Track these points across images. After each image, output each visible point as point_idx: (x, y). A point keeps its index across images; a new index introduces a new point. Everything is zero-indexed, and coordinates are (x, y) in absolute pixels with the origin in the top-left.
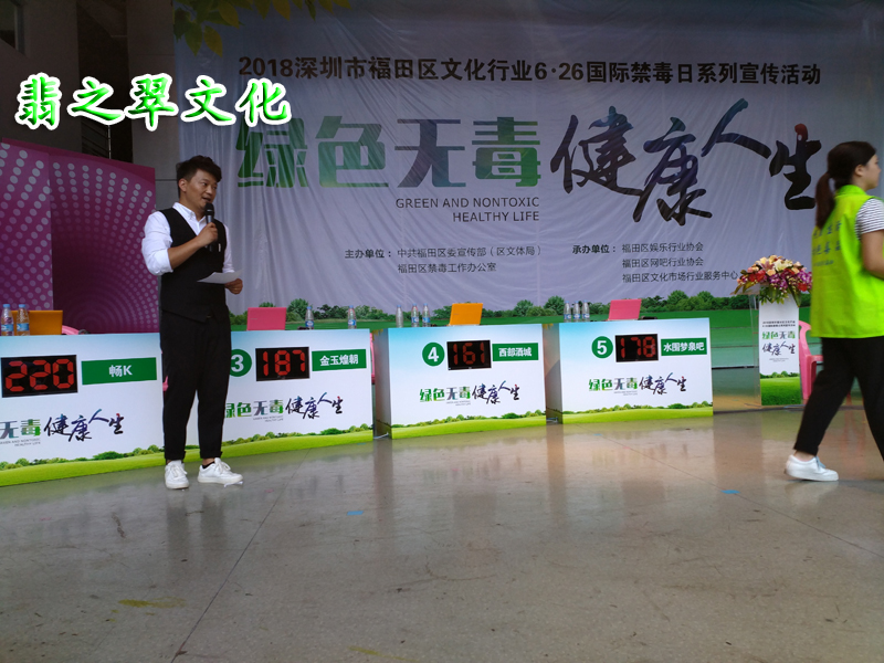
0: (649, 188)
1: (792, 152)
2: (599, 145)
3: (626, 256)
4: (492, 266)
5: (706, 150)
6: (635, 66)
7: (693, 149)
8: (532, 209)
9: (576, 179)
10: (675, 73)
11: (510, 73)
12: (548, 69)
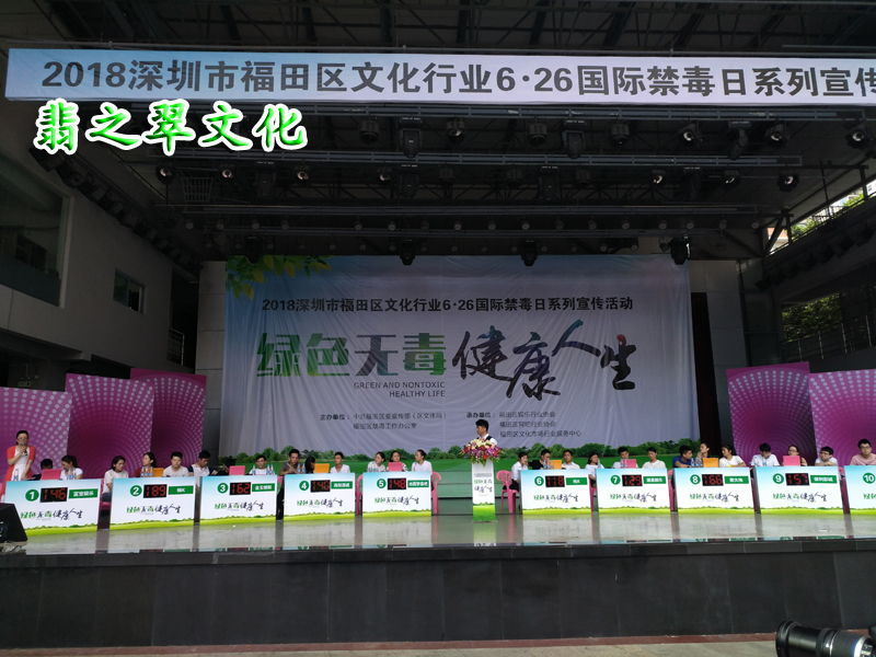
0: (517, 376)
1: (616, 352)
2: (484, 350)
3: (502, 420)
4: (414, 425)
5: (555, 352)
6: (508, 301)
7: (546, 351)
8: (440, 389)
9: (469, 370)
10: (533, 304)
11: (427, 307)
12: (451, 304)
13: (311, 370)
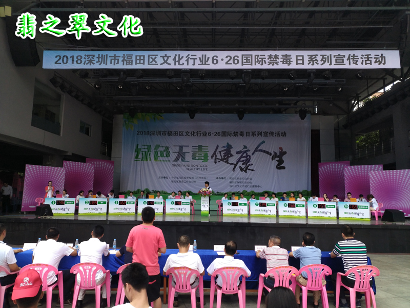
0: (237, 163)
1: (278, 154)
2: (224, 152)
3: (230, 180)
4: (195, 182)
5: (253, 154)
6: (234, 132)
7: (249, 153)
8: (206, 167)
9: (217, 160)
10: (245, 134)
11: (202, 135)
12: (211, 134)
13: (156, 159)
